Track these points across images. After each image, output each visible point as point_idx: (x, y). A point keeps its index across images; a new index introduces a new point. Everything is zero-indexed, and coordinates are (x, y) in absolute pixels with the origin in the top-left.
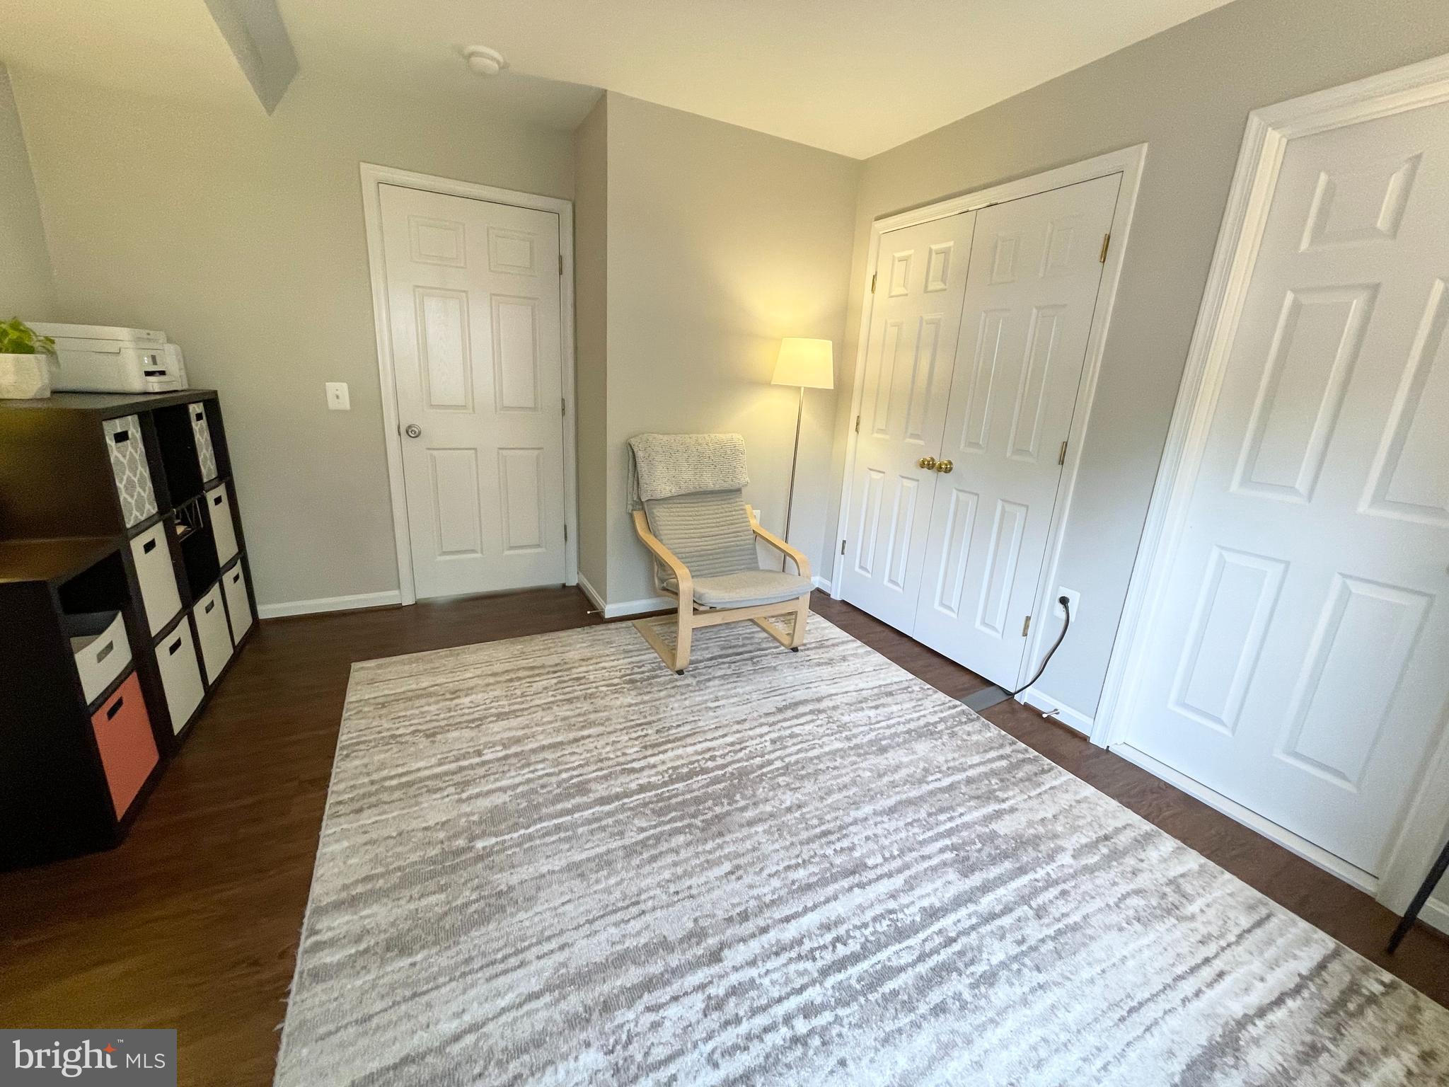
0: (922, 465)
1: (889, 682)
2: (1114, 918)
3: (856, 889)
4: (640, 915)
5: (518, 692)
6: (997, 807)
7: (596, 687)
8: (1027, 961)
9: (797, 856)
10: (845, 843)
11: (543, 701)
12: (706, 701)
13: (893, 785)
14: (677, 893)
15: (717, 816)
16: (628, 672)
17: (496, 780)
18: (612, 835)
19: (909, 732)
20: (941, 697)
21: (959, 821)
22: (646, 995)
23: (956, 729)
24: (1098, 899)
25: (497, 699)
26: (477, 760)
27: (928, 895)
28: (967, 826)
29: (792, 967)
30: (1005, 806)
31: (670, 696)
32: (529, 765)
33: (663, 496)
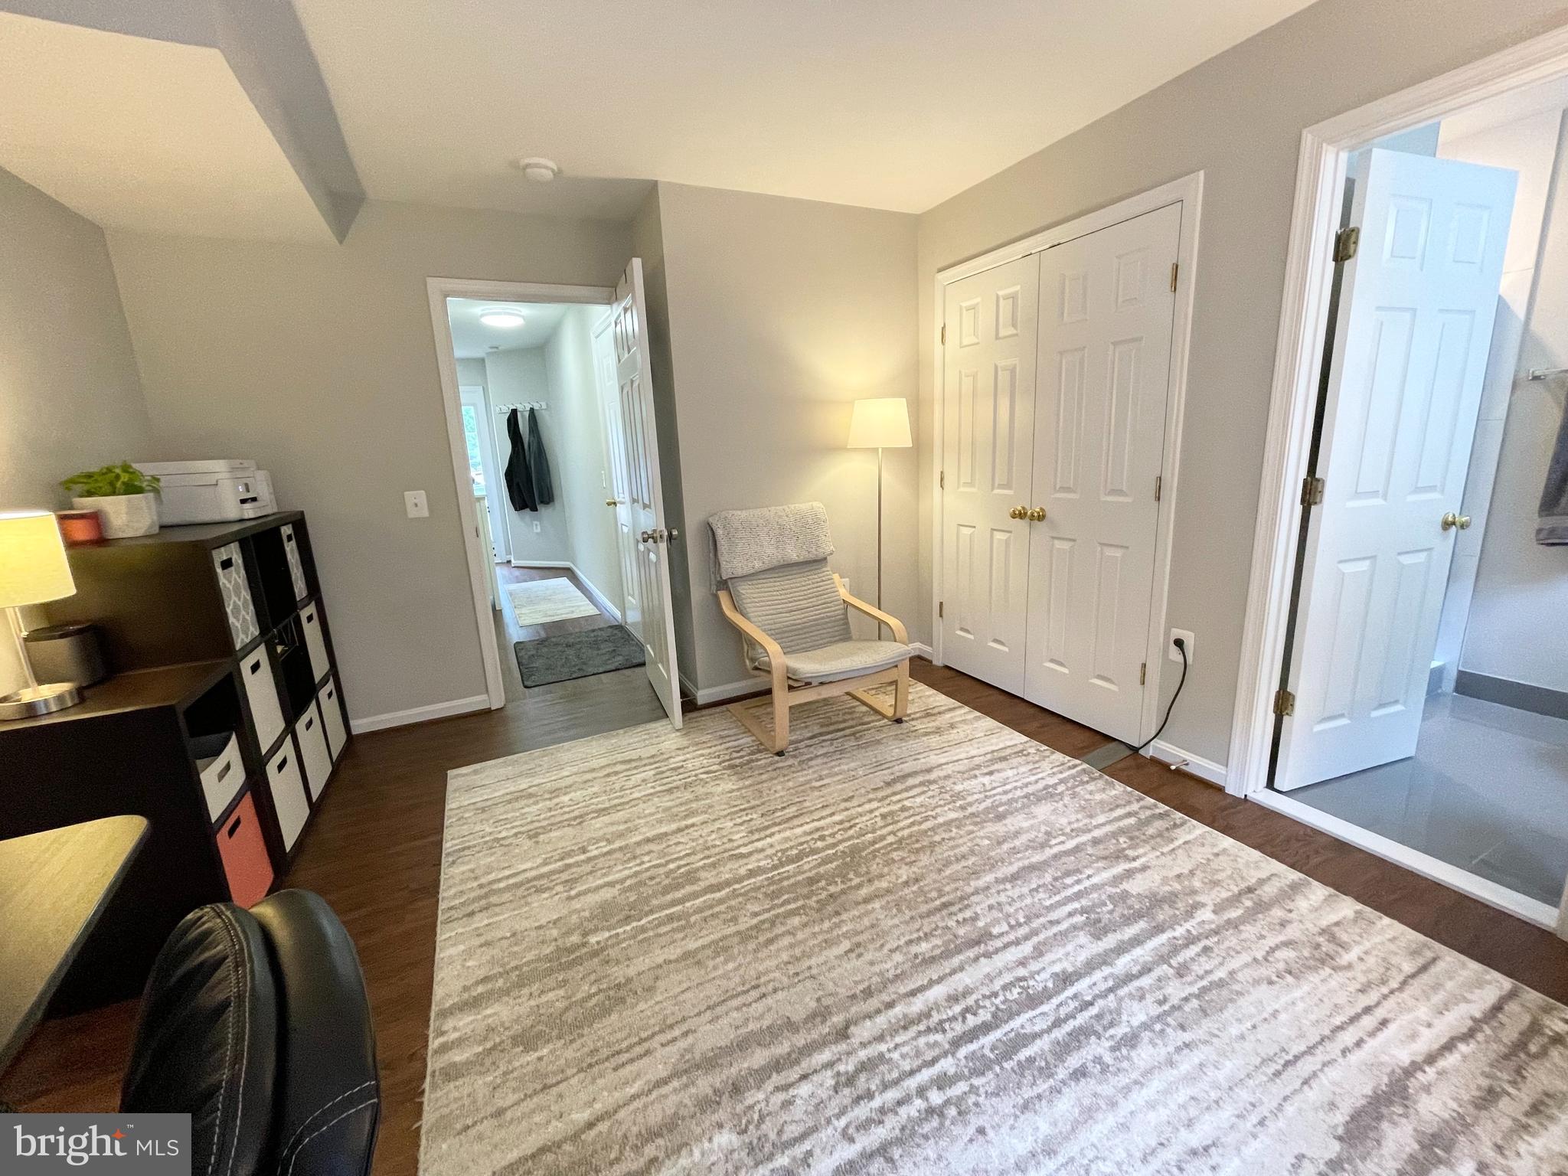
0: (1014, 516)
1: (1001, 745)
2: (1264, 971)
3: (982, 959)
4: (761, 998)
5: (617, 786)
6: (1128, 866)
7: (696, 775)
8: (1169, 1020)
9: (918, 930)
10: (968, 914)
11: (643, 793)
12: (809, 782)
13: (1014, 851)
14: (797, 974)
15: (831, 896)
16: (727, 757)
17: (604, 875)
18: (725, 921)
19: (1027, 796)
20: (1059, 757)
21: (1087, 883)
22: (774, 1075)
23: (1077, 790)
24: (1244, 954)
25: (596, 795)
26: (583, 857)
27: (1060, 960)
28: (1096, 887)
29: (922, 1041)
30: (1136, 864)
31: (772, 779)
32: (635, 858)
33: (745, 573)
